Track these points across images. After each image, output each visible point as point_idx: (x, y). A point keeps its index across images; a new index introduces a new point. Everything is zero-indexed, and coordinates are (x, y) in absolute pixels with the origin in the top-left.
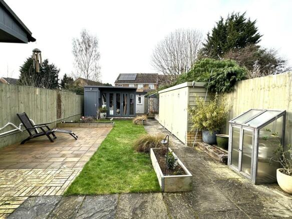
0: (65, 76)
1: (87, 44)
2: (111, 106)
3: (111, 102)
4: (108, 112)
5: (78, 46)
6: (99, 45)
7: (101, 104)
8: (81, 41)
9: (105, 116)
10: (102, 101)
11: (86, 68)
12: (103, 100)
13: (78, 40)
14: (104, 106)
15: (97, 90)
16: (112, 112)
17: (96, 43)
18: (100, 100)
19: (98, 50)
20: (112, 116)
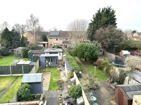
9: (47, 66)
14: (47, 62)
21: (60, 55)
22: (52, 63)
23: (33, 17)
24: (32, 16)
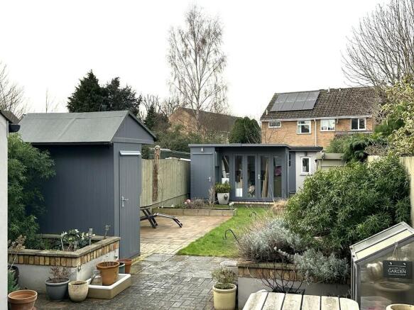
2: (238, 181)
3: (238, 173)
4: (232, 192)
5: (179, 44)
7: (219, 177)
8: (185, 30)
10: (222, 171)
11: (194, 91)
12: (224, 169)
14: (224, 180)
15: (213, 152)
16: (239, 192)
17: (217, 34)
18: (218, 168)
20: (240, 199)
21: (307, 170)
22: (251, 189)
23: (197, 18)
24: (194, 17)
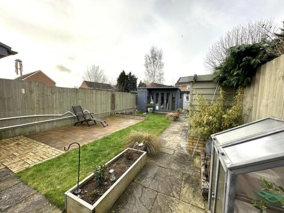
0: (141, 82)
1: (155, 58)
2: (157, 103)
3: (157, 100)
4: (154, 108)
5: (148, 60)
6: (163, 57)
7: (149, 101)
8: (150, 56)
9: (151, 110)
11: (153, 75)
12: (151, 98)
13: (148, 56)
14: (152, 102)
16: (157, 108)
17: (160, 57)
18: (149, 98)
19: (162, 61)
20: (157, 111)
21: (188, 100)
22: (162, 106)
